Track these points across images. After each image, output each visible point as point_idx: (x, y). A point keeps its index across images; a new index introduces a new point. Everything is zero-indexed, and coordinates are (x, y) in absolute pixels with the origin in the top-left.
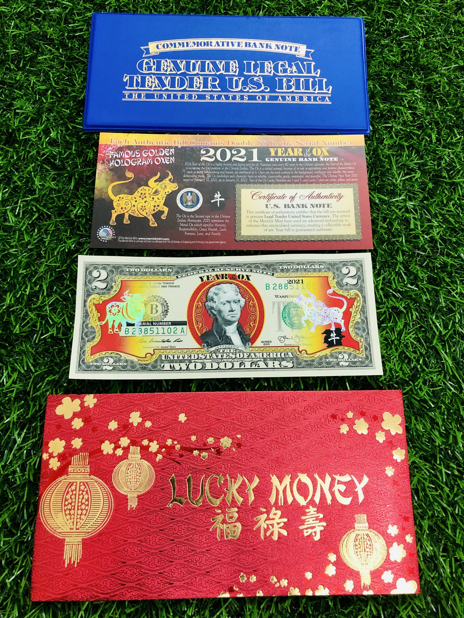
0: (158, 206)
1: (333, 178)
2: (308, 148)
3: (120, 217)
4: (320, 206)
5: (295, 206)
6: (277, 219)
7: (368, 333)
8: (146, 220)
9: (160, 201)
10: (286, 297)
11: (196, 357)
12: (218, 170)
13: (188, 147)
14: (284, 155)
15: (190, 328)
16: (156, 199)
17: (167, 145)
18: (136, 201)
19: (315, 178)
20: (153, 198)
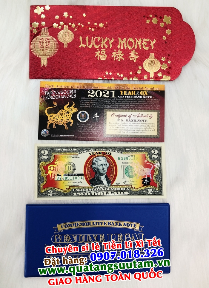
0: (69, 119)
1: (149, 107)
2: (138, 91)
3: (51, 125)
4: (142, 121)
5: (131, 120)
6: (122, 127)
7: (161, 180)
8: (63, 126)
9: (69, 117)
10: (127, 163)
11: (88, 190)
12: (96, 102)
13: (82, 89)
14: (127, 94)
15: (85, 177)
16: (67, 116)
17: (72, 88)
18: (58, 117)
19: (141, 107)
20: (66, 116)
